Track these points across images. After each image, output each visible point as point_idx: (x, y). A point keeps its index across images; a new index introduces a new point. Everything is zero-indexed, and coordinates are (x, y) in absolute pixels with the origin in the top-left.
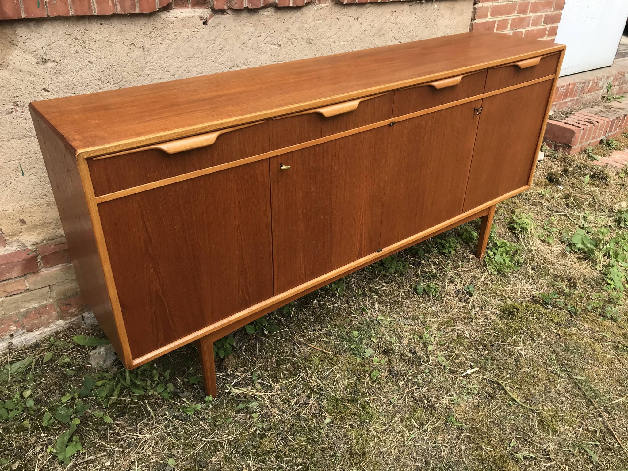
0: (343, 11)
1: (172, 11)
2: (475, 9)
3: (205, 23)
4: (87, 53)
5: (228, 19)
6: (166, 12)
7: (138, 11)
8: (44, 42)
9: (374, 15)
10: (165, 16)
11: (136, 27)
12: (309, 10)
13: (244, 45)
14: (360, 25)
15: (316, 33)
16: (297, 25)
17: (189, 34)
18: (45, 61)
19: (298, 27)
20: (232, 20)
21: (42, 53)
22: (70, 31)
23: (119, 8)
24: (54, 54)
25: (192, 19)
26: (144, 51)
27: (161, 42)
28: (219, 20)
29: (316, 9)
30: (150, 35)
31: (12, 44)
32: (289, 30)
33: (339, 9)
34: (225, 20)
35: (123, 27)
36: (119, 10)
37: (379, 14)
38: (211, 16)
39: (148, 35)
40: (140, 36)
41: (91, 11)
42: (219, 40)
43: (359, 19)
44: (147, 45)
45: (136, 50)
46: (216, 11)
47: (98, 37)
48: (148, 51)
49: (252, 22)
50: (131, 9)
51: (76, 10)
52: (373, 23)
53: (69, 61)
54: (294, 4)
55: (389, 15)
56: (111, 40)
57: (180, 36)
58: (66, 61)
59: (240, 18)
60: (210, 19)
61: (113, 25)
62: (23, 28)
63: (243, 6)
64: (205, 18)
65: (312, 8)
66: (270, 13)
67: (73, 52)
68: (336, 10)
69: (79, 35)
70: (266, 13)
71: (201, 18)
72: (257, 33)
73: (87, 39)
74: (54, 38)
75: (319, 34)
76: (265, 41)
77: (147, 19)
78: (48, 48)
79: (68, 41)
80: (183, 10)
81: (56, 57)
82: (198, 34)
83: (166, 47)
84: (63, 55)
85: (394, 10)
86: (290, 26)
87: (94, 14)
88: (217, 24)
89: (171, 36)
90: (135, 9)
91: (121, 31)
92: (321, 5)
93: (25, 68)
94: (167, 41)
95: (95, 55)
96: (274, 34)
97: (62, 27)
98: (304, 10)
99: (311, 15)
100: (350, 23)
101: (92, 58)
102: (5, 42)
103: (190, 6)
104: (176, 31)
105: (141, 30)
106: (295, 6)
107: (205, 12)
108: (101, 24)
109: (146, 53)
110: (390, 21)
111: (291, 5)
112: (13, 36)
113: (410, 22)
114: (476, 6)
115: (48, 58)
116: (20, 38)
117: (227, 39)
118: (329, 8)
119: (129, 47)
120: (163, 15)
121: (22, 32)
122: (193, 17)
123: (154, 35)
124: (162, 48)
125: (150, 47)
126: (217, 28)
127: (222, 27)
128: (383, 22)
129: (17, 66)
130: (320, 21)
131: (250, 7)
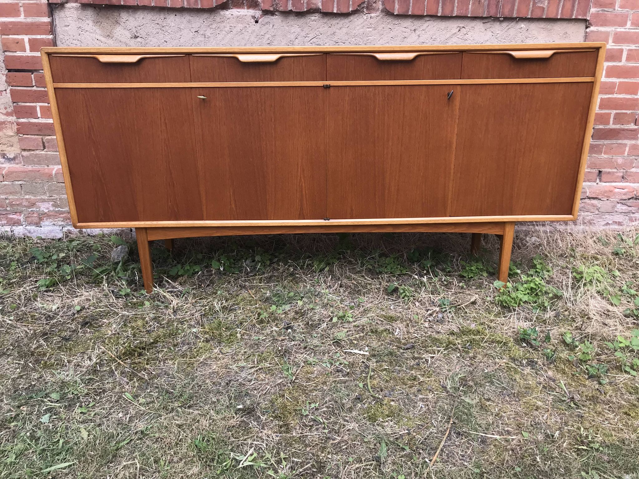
0: (396, 22)
1: (230, 10)
2: (586, 33)
3: (257, 22)
4: (164, 34)
5: (277, 20)
6: (225, 11)
7: (199, 7)
8: (136, 24)
9: (435, 28)
10: (224, 13)
11: (200, 19)
12: (358, 18)
13: (291, 42)
14: (417, 37)
15: (365, 40)
16: (344, 30)
17: (242, 29)
18: (136, 37)
19: (346, 32)
20: (280, 21)
21: (135, 31)
22: (154, 18)
23: (186, 3)
24: (142, 33)
25: (245, 17)
26: (205, 38)
27: (219, 32)
28: (269, 20)
29: (365, 18)
30: (210, 26)
31: (117, 22)
32: (336, 34)
33: (392, 19)
34: (274, 20)
35: (191, 18)
36: (186, 5)
37: (443, 28)
38: (262, 16)
39: (209, 26)
40: (203, 26)
41: (166, 4)
42: (267, 36)
43: (417, 31)
44: (208, 33)
45: (199, 36)
46: (266, 12)
47: (173, 24)
48: (208, 38)
49: (299, 24)
50: (195, 5)
51: (155, 2)
52: (435, 37)
53: (151, 39)
54: (337, 10)
55: (455, 30)
56: (181, 27)
57: (235, 30)
58: (149, 38)
59: (288, 20)
60: (260, 18)
61: (184, 16)
62: (125, 13)
63: (287, 9)
64: (257, 17)
65: (360, 17)
66: (317, 18)
67: (155, 32)
68: (388, 21)
69: (160, 22)
70: (313, 18)
71: (254, 17)
72: (303, 34)
73: (165, 25)
74: (144, 21)
75: (369, 41)
76: (311, 41)
77: (209, 14)
78: (139, 28)
79: (153, 25)
80: (239, 10)
81: (144, 34)
82: (250, 30)
83: (223, 36)
84: (148, 34)
85: (462, 25)
86: (337, 31)
87: (168, 6)
88: (267, 23)
89: (227, 29)
90: (197, 5)
91: (189, 22)
92: (371, 15)
93: (123, 40)
94: (224, 32)
95: (170, 36)
96: (321, 36)
97: (149, 15)
98: (352, 18)
99: (360, 23)
100: (406, 35)
101: (167, 38)
102: (113, 21)
103: (246, 7)
104: (231, 25)
105: (204, 22)
106: (339, 12)
107: (258, 13)
108: (176, 15)
109: (207, 39)
110: (458, 36)
111: (335, 11)
112: (118, 18)
113: (486, 39)
114: (588, 30)
115: (137, 35)
116: (122, 19)
117: (275, 35)
118: (379, 18)
119: (194, 33)
120: (223, 13)
121: (124, 16)
122: (246, 15)
123: (214, 26)
124: (220, 37)
125: (210, 35)
126: (267, 26)
127: (271, 26)
128: (448, 36)
129: (118, 38)
130: (370, 29)
131: (294, 10)
